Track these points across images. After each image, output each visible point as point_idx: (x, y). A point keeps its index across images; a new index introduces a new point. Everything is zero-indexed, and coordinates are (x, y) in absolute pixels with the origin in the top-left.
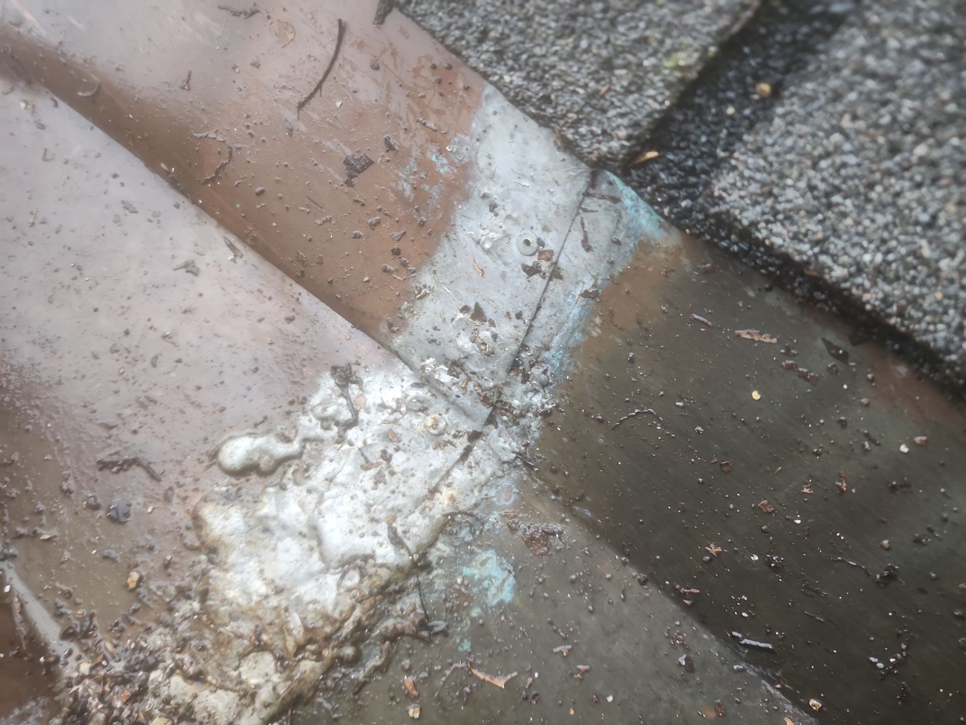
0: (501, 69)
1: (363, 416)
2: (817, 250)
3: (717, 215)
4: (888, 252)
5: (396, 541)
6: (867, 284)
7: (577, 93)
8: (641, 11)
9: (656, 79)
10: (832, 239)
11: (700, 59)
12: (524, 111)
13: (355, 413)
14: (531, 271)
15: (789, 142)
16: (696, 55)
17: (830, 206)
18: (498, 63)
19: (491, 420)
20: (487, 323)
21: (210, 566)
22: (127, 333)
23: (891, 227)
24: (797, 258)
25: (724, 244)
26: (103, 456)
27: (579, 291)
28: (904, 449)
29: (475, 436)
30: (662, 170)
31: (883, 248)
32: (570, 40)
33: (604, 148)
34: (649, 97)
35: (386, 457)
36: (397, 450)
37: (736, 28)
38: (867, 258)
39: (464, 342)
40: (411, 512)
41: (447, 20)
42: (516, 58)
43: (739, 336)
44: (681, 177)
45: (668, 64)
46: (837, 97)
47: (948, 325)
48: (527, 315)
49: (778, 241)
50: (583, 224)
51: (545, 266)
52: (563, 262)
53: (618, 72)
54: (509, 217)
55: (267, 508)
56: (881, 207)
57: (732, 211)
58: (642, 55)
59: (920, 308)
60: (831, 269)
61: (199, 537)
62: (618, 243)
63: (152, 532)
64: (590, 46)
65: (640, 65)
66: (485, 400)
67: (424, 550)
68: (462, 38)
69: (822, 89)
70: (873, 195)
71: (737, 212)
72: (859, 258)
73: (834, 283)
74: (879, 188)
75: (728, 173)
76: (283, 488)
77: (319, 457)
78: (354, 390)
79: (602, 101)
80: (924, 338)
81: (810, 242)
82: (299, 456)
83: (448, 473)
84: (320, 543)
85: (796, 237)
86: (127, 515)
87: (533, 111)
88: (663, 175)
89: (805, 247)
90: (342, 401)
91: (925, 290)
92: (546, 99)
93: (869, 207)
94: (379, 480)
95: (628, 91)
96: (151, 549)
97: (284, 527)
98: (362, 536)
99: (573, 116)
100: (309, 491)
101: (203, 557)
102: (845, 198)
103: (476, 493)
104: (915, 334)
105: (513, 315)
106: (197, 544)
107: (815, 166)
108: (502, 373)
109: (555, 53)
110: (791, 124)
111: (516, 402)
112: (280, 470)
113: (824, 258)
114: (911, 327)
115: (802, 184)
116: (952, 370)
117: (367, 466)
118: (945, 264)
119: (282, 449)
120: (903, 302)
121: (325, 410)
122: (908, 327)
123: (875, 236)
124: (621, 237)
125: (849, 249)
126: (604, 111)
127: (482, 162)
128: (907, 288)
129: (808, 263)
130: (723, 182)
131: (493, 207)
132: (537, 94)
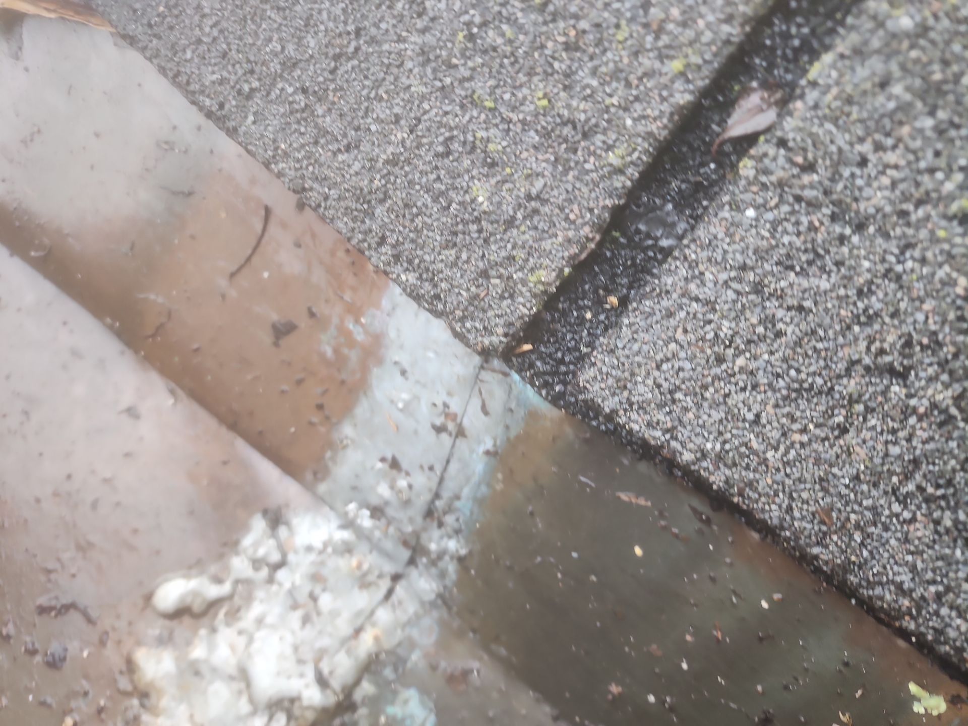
0: (398, 269)
1: (291, 557)
2: (668, 436)
3: (585, 401)
4: (725, 442)
5: (322, 682)
6: (711, 467)
7: (462, 295)
8: (509, 234)
9: (524, 290)
10: (679, 428)
11: (558, 277)
12: (419, 305)
13: (284, 555)
14: (439, 429)
15: (636, 347)
16: (554, 274)
17: (674, 401)
18: (396, 263)
19: (412, 562)
20: (403, 474)
21: (142, 710)
22: (69, 477)
23: (725, 422)
24: (653, 442)
25: (594, 423)
26: (43, 601)
27: (481, 449)
28: (765, 605)
29: (396, 578)
30: (537, 359)
31: (721, 439)
32: (453, 252)
33: (486, 342)
34: (519, 303)
35: (313, 598)
36: (324, 590)
37: (583, 256)
38: (709, 446)
39: (384, 491)
40: (337, 651)
41: (351, 224)
42: (410, 262)
43: (619, 498)
44: (553, 366)
45: (533, 278)
46: (670, 314)
47: (780, 507)
48: (438, 469)
49: (636, 427)
50: (481, 393)
51: (451, 426)
52: (466, 423)
53: (493, 281)
54: (418, 382)
55: (198, 652)
56: (715, 405)
57: (596, 400)
58: (511, 269)
59: (755, 490)
60: (681, 454)
61: (132, 681)
62: (511, 410)
63: (86, 677)
64: (469, 258)
65: (510, 277)
66: (405, 544)
67: (348, 691)
68: (364, 240)
69: (657, 307)
70: (707, 395)
71: (600, 401)
72: (702, 447)
73: (684, 466)
74: (711, 390)
75: (589, 368)
76: (213, 630)
77: (249, 599)
78: (283, 531)
79: (482, 303)
80: (762, 516)
81: (661, 429)
82: (230, 597)
83: (372, 613)
84: (248, 685)
85: (649, 425)
86: (64, 659)
87: (427, 306)
88: (539, 364)
89: (658, 434)
90: (272, 542)
91: (757, 476)
92: (437, 297)
93: (706, 404)
94: (306, 620)
95: (502, 298)
96: (86, 694)
97: (214, 670)
98: (289, 677)
99: (459, 313)
100: (240, 633)
101: (135, 702)
102: (686, 395)
103: (399, 631)
104: (755, 512)
105: (426, 468)
106: (129, 688)
107: (658, 367)
108: (419, 520)
109: (442, 261)
110: (636, 332)
111: (433, 547)
112: (212, 611)
113: (673, 444)
114: (751, 506)
115: (650, 382)
116: (788, 543)
117: (295, 606)
118: (770, 454)
119: (214, 591)
120: (742, 485)
121: (255, 551)
122: (748, 506)
123: (713, 429)
124: (513, 405)
125: (693, 438)
126: (484, 311)
127: (392, 334)
128: (744, 473)
129: (662, 447)
130: (586, 375)
131: (403, 373)
132: (428, 292)
